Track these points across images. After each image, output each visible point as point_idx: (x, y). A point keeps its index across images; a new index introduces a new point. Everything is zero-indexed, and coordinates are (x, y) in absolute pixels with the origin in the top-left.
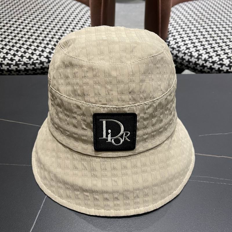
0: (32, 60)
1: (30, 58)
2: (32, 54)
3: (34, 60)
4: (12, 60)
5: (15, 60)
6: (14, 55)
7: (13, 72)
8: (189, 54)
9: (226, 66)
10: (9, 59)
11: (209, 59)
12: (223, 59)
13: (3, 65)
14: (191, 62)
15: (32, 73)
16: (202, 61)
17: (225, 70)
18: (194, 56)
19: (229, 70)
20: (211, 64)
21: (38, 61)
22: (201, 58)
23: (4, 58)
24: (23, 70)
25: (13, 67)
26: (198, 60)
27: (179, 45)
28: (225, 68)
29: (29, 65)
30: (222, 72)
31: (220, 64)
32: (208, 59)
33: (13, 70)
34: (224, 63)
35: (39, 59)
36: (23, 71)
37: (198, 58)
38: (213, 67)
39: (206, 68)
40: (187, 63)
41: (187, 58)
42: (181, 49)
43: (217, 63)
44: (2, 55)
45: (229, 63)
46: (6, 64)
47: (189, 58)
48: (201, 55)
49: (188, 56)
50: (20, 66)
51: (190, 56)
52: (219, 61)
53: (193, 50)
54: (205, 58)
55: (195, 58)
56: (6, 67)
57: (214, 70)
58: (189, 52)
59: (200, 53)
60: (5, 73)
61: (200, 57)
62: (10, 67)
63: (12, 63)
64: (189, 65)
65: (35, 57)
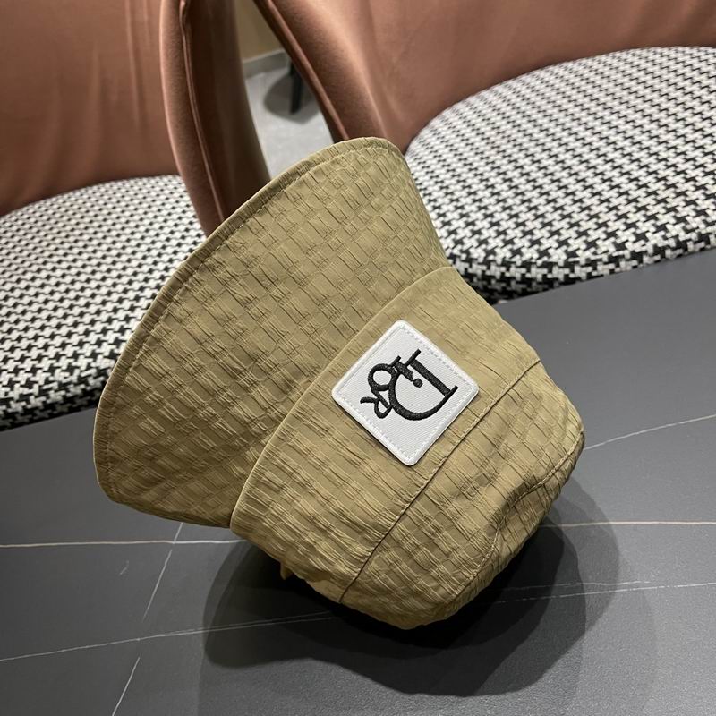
0: (77, 372)
1: (70, 369)
2: (76, 356)
3: (82, 371)
4: (29, 384)
5: (36, 382)
6: (34, 370)
7: (37, 412)
8: (464, 256)
9: (561, 267)
10: (23, 383)
11: (513, 260)
12: (550, 251)
13: (12, 402)
14: (474, 275)
15: (84, 401)
16: (497, 269)
17: (561, 277)
18: (476, 259)
19: (572, 276)
20: (524, 270)
21: (93, 371)
22: (494, 261)
23: (11, 384)
24: (62, 402)
25: (36, 402)
26: (489, 268)
28: (558, 273)
29: (72, 385)
30: (556, 284)
31: (546, 265)
32: (511, 258)
33: (36, 408)
34: (553, 260)
35: (93, 365)
36: (62, 404)
37: (487, 263)
38: (528, 276)
39: (513, 283)
43: (535, 263)
44: (5, 378)
45: (564, 257)
46: (17, 397)
47: (467, 265)
48: (492, 252)
49: (463, 261)
50: (52, 393)
51: (466, 261)
52: (539, 258)
53: (470, 243)
54: (504, 258)
55: (479, 264)
56: (18, 404)
57: (534, 284)
58: (462, 251)
59: (489, 248)
60: (20, 418)
61: (491, 257)
62: (28, 402)
63: (31, 391)
65: (82, 362)
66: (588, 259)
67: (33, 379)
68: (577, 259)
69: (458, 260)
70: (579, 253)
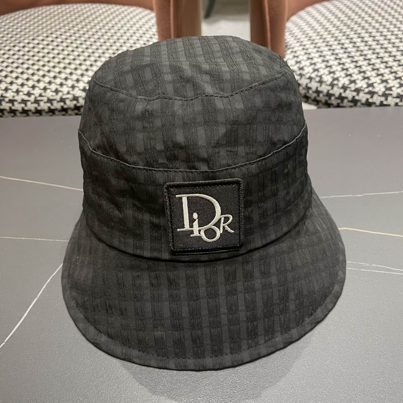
0: (60, 94)
1: (57, 91)
2: (61, 85)
3: (63, 94)
4: (29, 94)
5: (34, 94)
6: (33, 87)
8: (318, 79)
9: (379, 96)
10: (26, 93)
11: (350, 86)
12: (375, 85)
13: (16, 103)
14: (321, 92)
16: (338, 90)
17: (378, 103)
18: (325, 82)
19: (385, 103)
20: (355, 94)
21: (70, 96)
22: (337, 84)
23: (18, 92)
24: (47, 111)
25: (31, 106)
26: (332, 89)
27: (301, 66)
28: (377, 99)
29: (56, 102)
30: (373, 106)
31: (370, 93)
32: (348, 84)
33: (30, 111)
34: (376, 90)
35: (71, 92)
37: (332, 85)
38: (357, 98)
39: (345, 101)
40: (314, 95)
41: (314, 85)
42: (304, 72)
43: (364, 90)
44: (15, 87)
45: (383, 90)
46: (19, 100)
47: (318, 85)
48: (337, 79)
49: (316, 82)
50: (42, 103)
51: (318, 82)
52: (367, 87)
53: (324, 71)
54: (344, 84)
55: (327, 85)
56: (19, 105)
57: (359, 104)
58: (317, 76)
59: (336, 76)
61: (335, 82)
62: (26, 105)
63: (29, 99)
64: (318, 98)
65: (65, 89)
66: (398, 94)
67: (32, 92)
68: (391, 92)
69: (313, 80)
70: (394, 89)
